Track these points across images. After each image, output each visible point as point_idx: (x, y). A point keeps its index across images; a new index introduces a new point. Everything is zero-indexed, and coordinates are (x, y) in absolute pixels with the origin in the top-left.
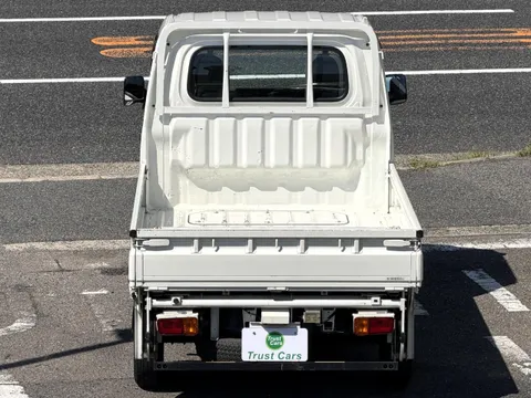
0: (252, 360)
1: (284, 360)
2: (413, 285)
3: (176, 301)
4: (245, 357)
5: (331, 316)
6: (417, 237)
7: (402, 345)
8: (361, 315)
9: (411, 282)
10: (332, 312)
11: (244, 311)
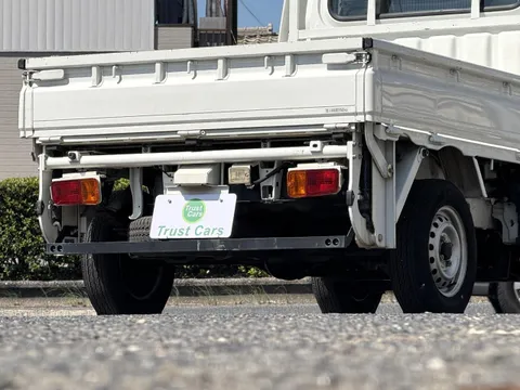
0: (163, 237)
1: (202, 236)
2: (361, 119)
3: (74, 157)
4: (154, 234)
5: (268, 176)
6: (364, 48)
7: (350, 209)
8: (301, 167)
9: (356, 114)
10: (270, 170)
11: (164, 175)
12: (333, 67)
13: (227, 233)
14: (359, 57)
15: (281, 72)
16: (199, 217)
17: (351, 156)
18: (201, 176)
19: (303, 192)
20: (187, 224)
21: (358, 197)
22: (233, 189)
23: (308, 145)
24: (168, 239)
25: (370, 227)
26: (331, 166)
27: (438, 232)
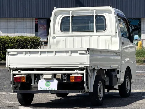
0: (41, 90)
1: (50, 90)
2: (87, 65)
3: (19, 71)
4: (39, 89)
5: (65, 77)
6: (88, 50)
7: (85, 85)
8: (73, 75)
9: (86, 64)
10: (65, 75)
11: (40, 76)
12: (80, 54)
13: (56, 89)
14: (86, 52)
15: (68, 54)
16: (49, 86)
17: (84, 73)
18: (50, 77)
19: (73, 81)
20: (46, 87)
21: (86, 82)
22: (57, 79)
23: (75, 70)
25: (88, 88)
26: (80, 75)
27: (99, 87)
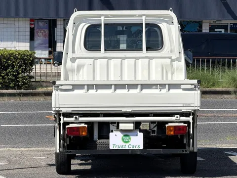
0: (115, 148)
1: (131, 148)
2: (196, 108)
3: (76, 118)
4: (111, 147)
6: (197, 83)
7: (191, 140)
8: (170, 124)
11: (110, 125)
12: (184, 89)
13: (142, 147)
14: (195, 87)
17: (191, 121)
18: (131, 126)
19: (172, 133)
20: (124, 144)
22: (141, 131)
23: (174, 116)
24: (117, 150)
26: (182, 124)
